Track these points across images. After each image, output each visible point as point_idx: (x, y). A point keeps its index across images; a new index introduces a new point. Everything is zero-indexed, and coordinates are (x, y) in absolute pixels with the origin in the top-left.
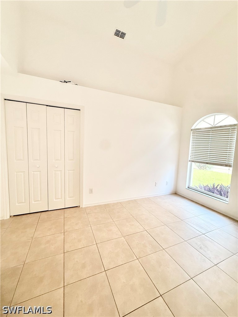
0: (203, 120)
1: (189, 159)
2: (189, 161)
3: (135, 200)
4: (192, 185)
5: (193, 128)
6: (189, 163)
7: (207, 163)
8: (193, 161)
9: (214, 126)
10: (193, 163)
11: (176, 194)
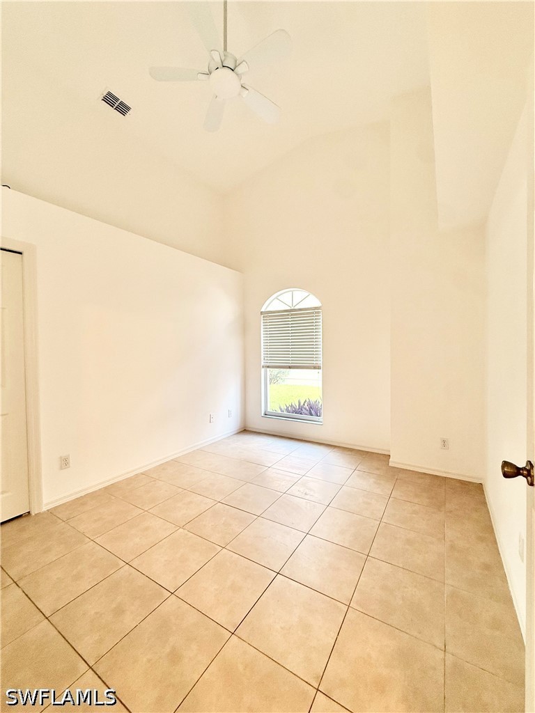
0: (277, 298)
1: (262, 364)
2: (263, 367)
3: (175, 461)
4: (269, 410)
5: (263, 310)
6: (263, 370)
7: (290, 367)
8: (268, 367)
9: (292, 308)
10: (268, 369)
11: (245, 431)
